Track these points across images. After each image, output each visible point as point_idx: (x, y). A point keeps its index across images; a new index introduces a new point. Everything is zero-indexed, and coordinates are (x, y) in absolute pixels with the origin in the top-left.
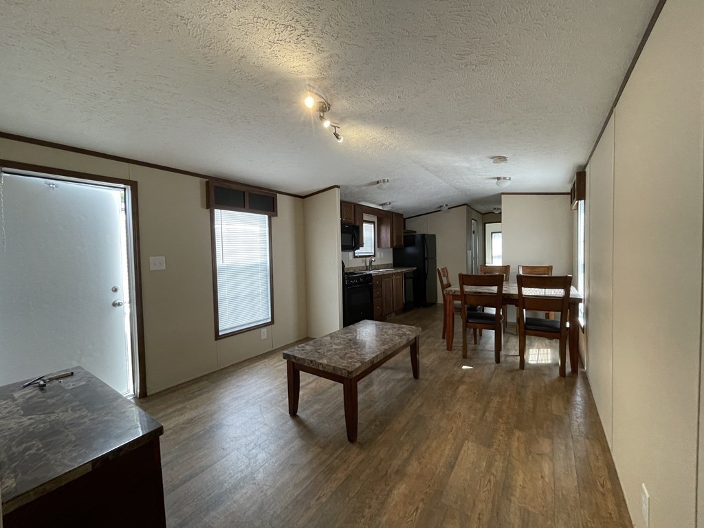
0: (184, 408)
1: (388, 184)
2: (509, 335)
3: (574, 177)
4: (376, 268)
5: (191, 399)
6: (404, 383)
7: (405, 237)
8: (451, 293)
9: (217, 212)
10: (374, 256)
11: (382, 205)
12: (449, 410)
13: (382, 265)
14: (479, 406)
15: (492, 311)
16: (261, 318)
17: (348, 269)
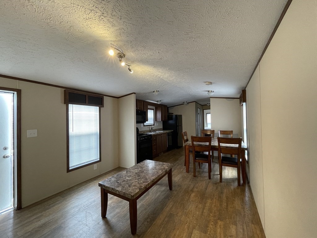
0: (42, 215)
1: (159, 92)
2: (215, 163)
4: (155, 131)
5: (48, 209)
6: (164, 193)
7: (168, 116)
8: (188, 145)
9: (70, 106)
10: (154, 125)
11: (157, 101)
12: (186, 209)
13: (157, 129)
14: (200, 206)
15: (207, 153)
16: (94, 159)
17: (141, 132)
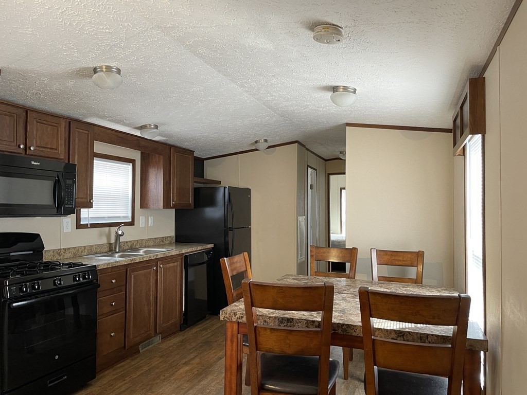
1: (124, 77)
3: (464, 87)
4: (126, 249)
8: (234, 319)
10: (132, 223)
11: (141, 128)
13: (146, 241)
17: (59, 251)
